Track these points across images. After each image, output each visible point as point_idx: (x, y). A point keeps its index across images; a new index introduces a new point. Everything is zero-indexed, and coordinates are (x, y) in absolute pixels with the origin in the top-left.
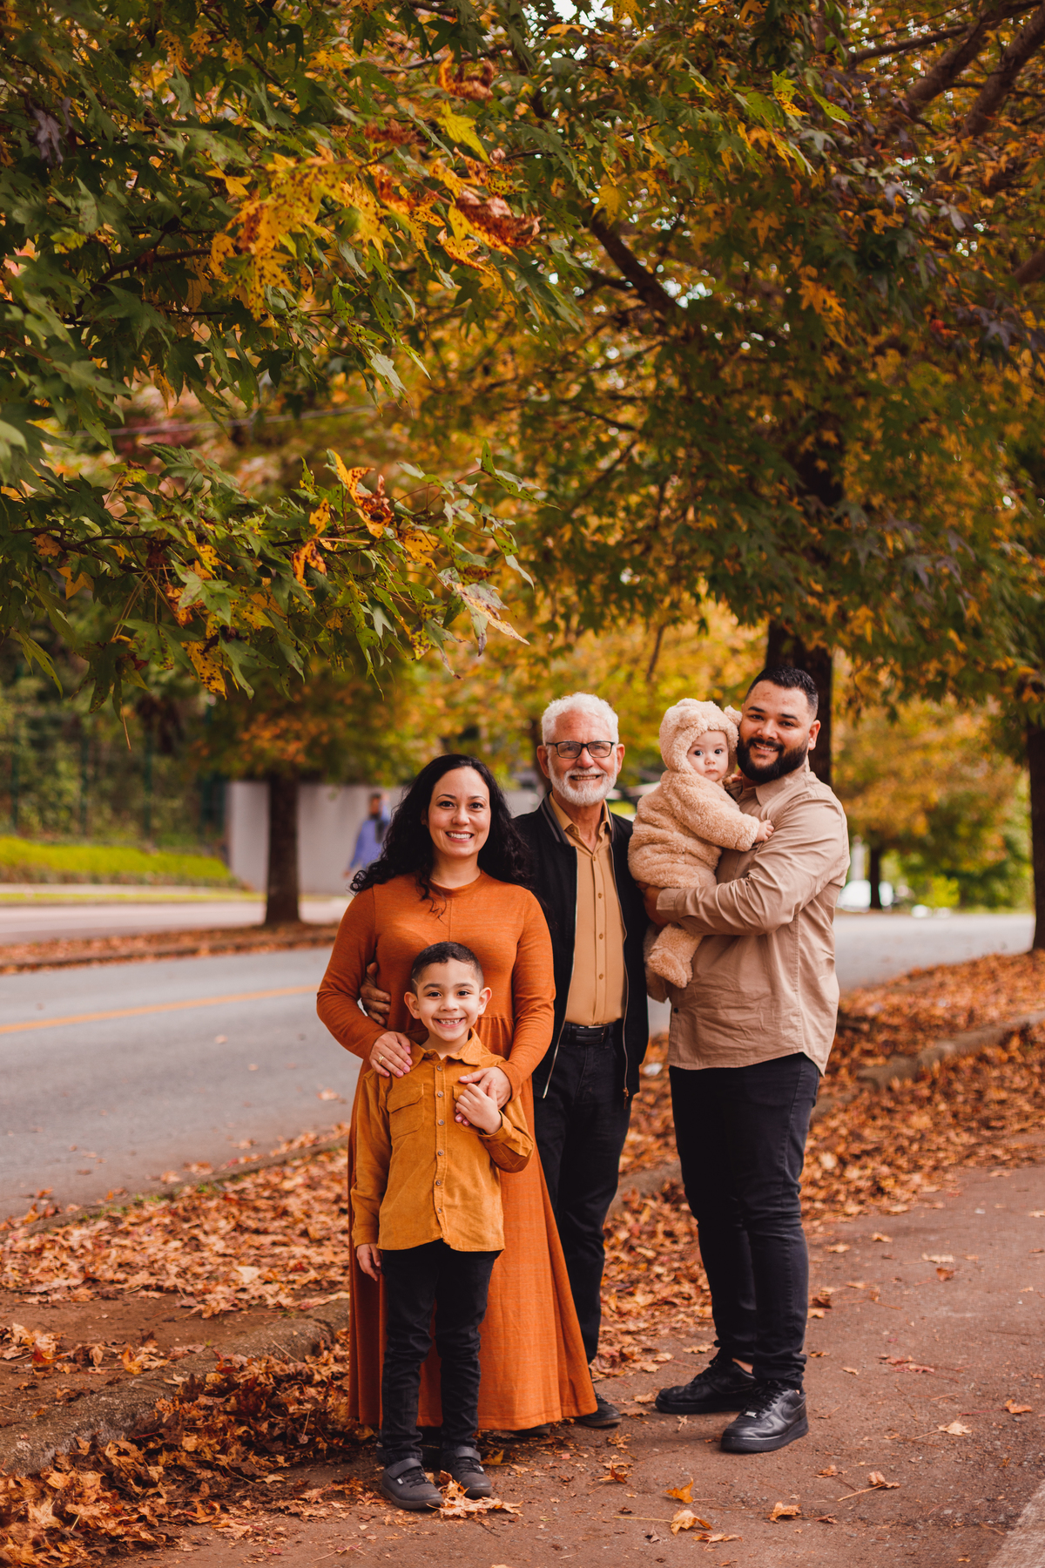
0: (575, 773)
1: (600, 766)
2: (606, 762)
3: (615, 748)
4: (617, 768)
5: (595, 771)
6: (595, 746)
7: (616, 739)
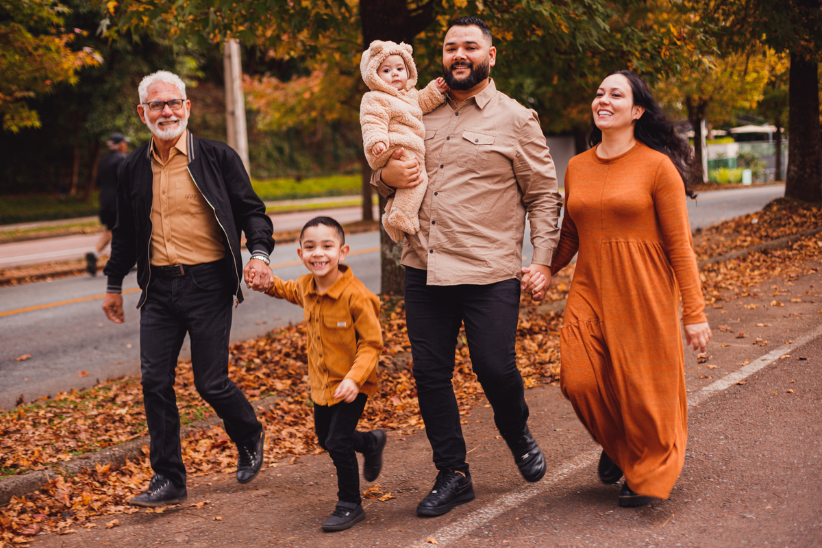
0: (162, 120)
1: (176, 115)
2: (180, 112)
3: (185, 103)
4: (187, 115)
5: (174, 118)
6: (172, 103)
7: (185, 97)
